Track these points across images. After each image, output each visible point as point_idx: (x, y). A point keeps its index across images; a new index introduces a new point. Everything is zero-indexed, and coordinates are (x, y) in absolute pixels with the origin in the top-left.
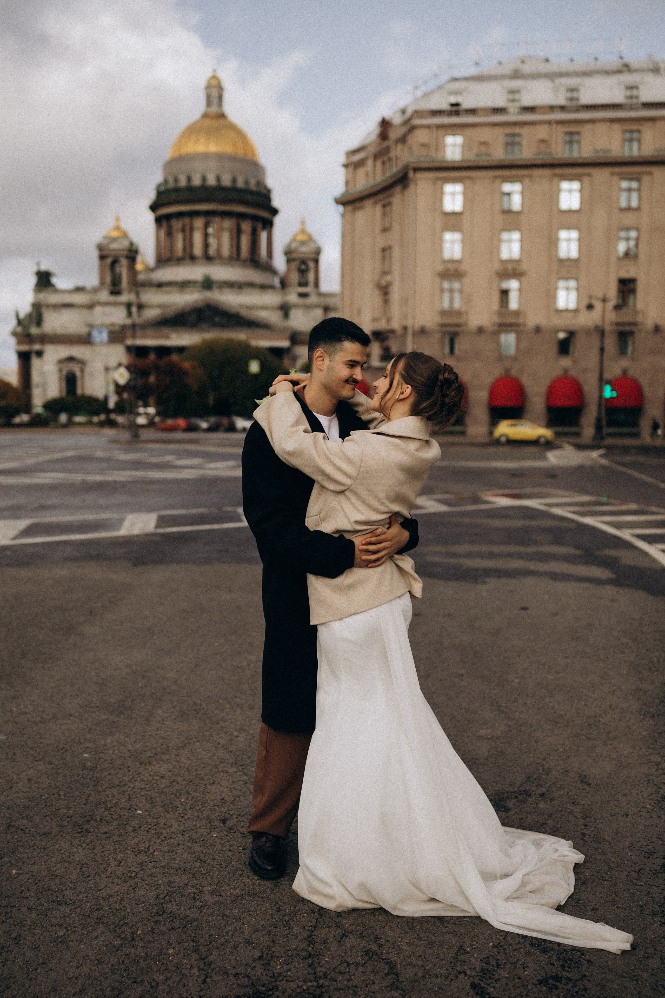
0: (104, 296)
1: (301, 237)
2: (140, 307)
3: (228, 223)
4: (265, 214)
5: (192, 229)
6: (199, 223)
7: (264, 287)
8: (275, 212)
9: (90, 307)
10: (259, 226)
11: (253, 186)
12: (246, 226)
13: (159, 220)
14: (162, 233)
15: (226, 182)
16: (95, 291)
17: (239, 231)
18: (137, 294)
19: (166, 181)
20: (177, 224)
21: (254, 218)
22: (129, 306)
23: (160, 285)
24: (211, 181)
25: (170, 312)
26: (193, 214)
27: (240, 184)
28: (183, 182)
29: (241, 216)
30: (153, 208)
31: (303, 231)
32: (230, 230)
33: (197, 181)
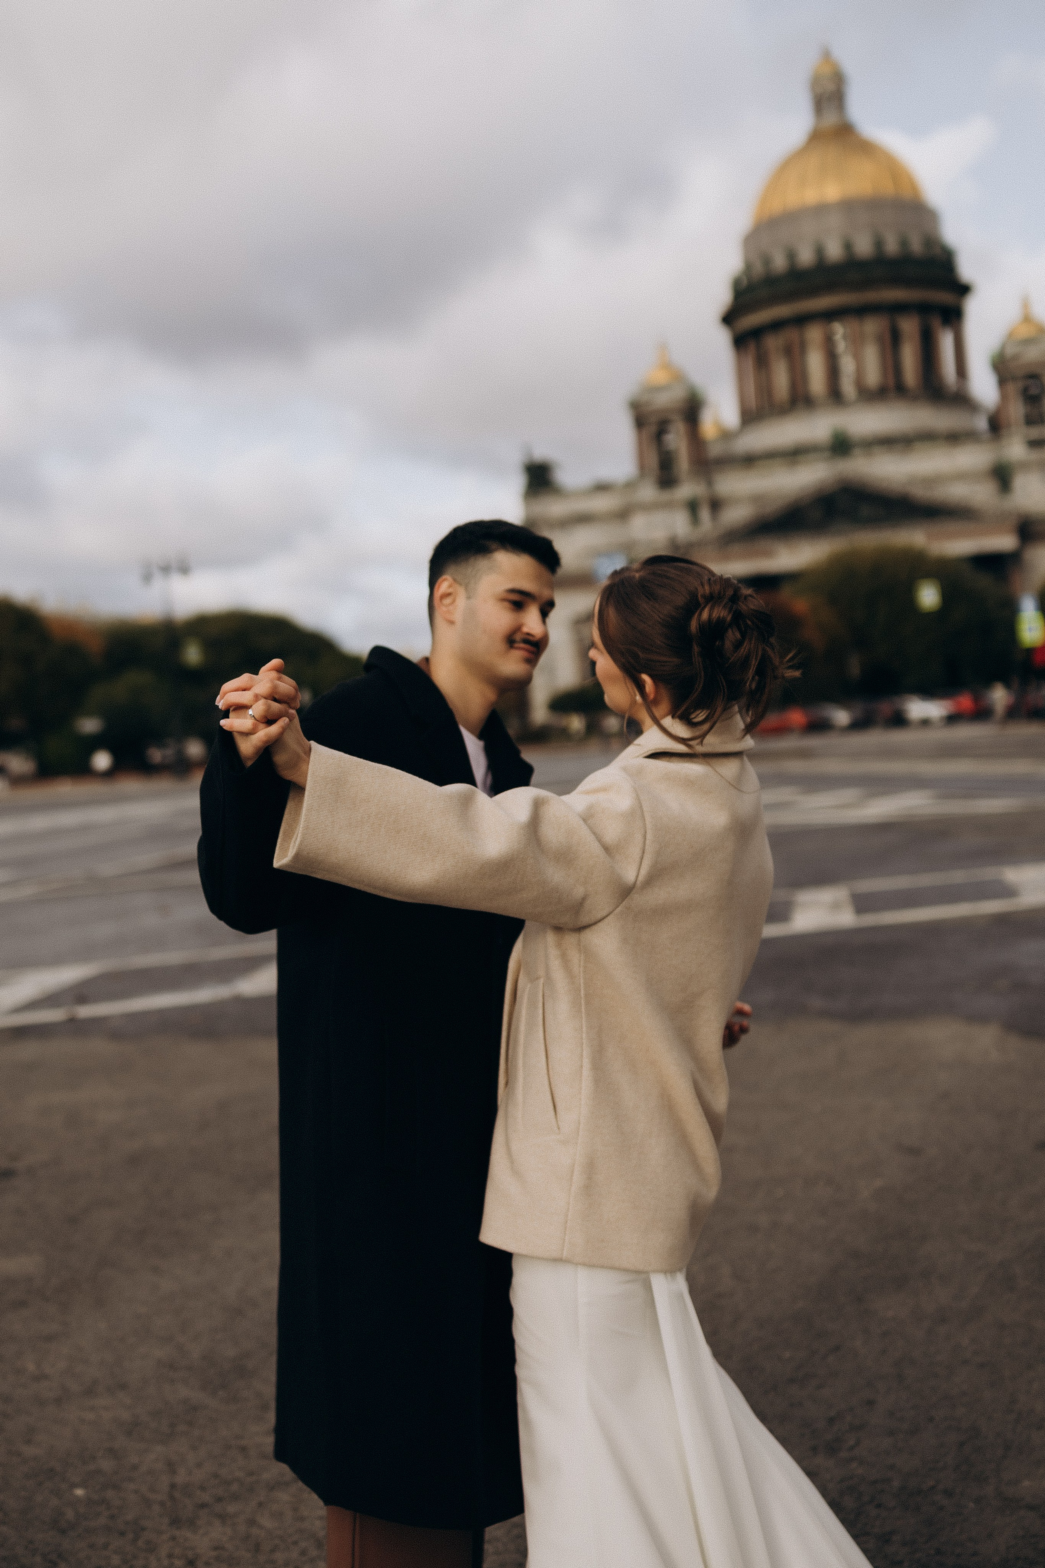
0: (648, 492)
1: (1025, 332)
2: (716, 505)
3: (872, 326)
4: (944, 297)
5: (803, 347)
6: (814, 334)
7: (954, 438)
8: (964, 290)
9: (623, 515)
10: (936, 322)
11: (916, 246)
12: (909, 326)
13: (740, 342)
14: (749, 363)
15: (864, 247)
16: (630, 485)
17: (895, 338)
18: (710, 483)
19: (748, 267)
20: (773, 343)
21: (924, 309)
22: (693, 507)
23: (749, 461)
24: (834, 251)
25: (771, 508)
26: (801, 320)
27: (892, 247)
28: (780, 263)
29: (897, 309)
30: (728, 319)
31: (1027, 319)
32: (880, 340)
33: (806, 257)
